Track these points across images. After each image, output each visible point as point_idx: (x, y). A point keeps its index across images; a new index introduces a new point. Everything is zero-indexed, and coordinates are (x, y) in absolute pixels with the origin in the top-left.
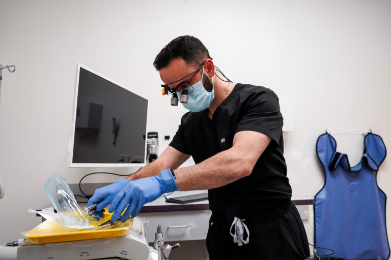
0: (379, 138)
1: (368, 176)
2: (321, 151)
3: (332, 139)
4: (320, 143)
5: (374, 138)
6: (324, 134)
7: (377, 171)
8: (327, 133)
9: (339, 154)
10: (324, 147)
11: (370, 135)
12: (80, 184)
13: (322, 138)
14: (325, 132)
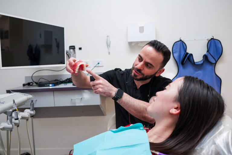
0: (218, 41)
1: (209, 67)
2: (175, 52)
3: (184, 44)
4: (175, 47)
5: (215, 41)
6: (179, 41)
7: (215, 64)
8: (181, 40)
9: (187, 53)
10: (178, 50)
11: (213, 40)
12: (32, 76)
13: (177, 44)
14: (179, 40)
